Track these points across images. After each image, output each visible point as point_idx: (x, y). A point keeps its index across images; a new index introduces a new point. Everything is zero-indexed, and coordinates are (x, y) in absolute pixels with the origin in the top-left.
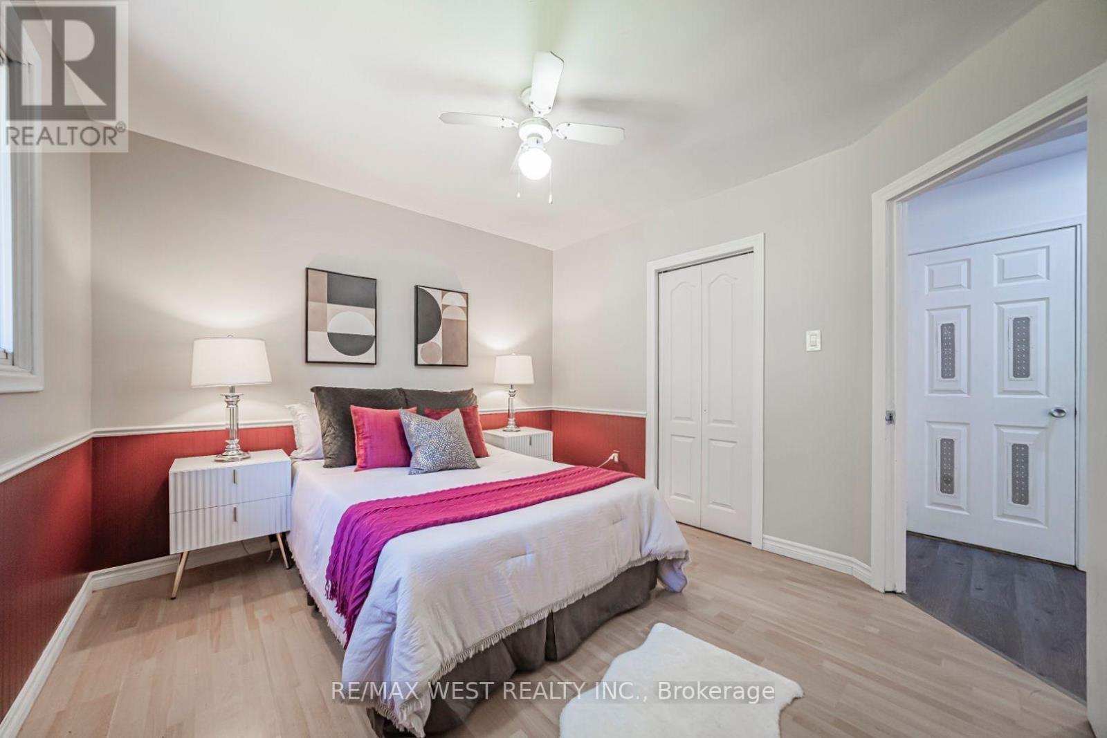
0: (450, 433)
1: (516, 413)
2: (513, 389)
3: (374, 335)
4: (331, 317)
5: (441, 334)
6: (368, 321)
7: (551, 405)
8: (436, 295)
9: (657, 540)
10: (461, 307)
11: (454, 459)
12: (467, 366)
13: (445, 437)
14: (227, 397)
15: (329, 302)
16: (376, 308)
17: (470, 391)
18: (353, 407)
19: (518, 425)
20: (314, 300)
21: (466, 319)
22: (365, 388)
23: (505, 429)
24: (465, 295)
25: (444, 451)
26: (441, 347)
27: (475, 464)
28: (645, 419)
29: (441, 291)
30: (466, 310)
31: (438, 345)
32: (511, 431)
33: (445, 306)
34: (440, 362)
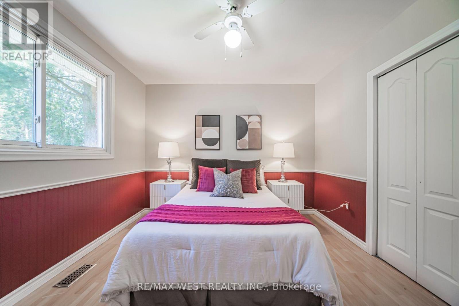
0: (229, 180)
1: (285, 173)
2: (283, 161)
3: (219, 137)
4: (204, 131)
5: (248, 135)
6: (217, 132)
7: (314, 169)
8: (246, 118)
9: (306, 276)
10: (258, 122)
11: (228, 192)
12: (261, 149)
13: (226, 182)
14: (168, 161)
15: (203, 126)
16: (220, 127)
17: (258, 161)
18: (199, 166)
19: (287, 179)
20: (197, 127)
21: (260, 127)
22: (210, 159)
23: (279, 180)
24: (260, 116)
25: (224, 188)
26: (248, 140)
27: (243, 196)
28: (366, 183)
29: (248, 116)
30: (261, 123)
31: (247, 141)
32: (283, 182)
33: (249, 122)
34: (247, 148)
